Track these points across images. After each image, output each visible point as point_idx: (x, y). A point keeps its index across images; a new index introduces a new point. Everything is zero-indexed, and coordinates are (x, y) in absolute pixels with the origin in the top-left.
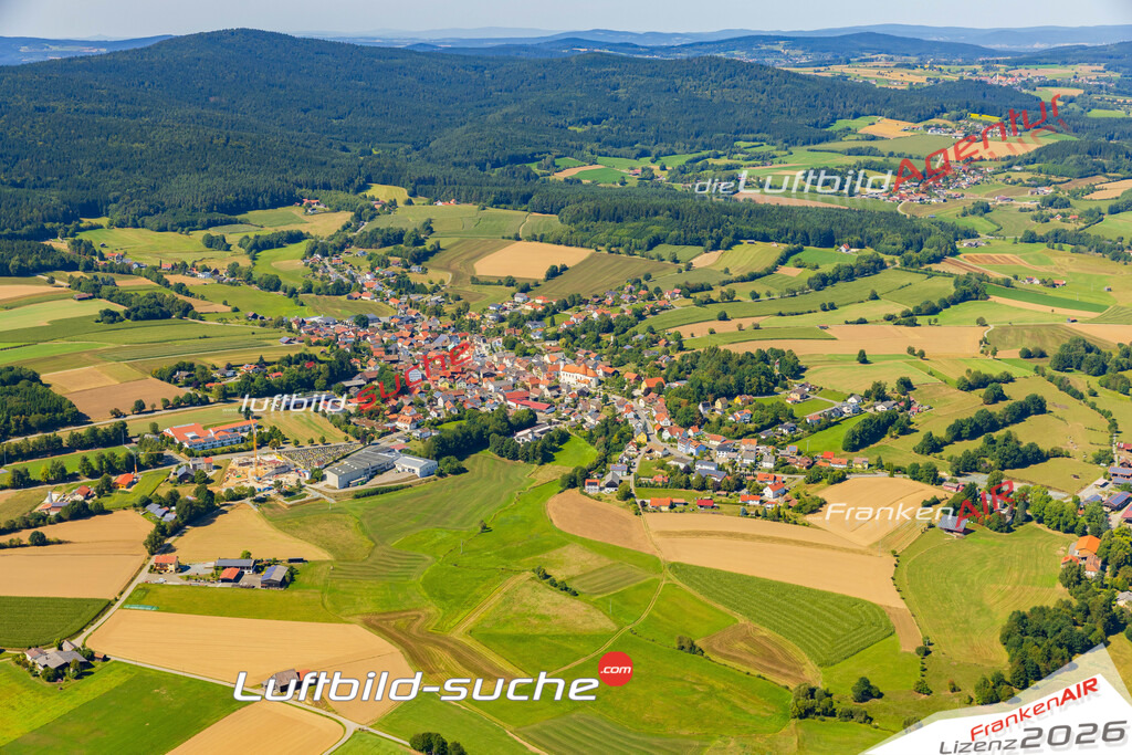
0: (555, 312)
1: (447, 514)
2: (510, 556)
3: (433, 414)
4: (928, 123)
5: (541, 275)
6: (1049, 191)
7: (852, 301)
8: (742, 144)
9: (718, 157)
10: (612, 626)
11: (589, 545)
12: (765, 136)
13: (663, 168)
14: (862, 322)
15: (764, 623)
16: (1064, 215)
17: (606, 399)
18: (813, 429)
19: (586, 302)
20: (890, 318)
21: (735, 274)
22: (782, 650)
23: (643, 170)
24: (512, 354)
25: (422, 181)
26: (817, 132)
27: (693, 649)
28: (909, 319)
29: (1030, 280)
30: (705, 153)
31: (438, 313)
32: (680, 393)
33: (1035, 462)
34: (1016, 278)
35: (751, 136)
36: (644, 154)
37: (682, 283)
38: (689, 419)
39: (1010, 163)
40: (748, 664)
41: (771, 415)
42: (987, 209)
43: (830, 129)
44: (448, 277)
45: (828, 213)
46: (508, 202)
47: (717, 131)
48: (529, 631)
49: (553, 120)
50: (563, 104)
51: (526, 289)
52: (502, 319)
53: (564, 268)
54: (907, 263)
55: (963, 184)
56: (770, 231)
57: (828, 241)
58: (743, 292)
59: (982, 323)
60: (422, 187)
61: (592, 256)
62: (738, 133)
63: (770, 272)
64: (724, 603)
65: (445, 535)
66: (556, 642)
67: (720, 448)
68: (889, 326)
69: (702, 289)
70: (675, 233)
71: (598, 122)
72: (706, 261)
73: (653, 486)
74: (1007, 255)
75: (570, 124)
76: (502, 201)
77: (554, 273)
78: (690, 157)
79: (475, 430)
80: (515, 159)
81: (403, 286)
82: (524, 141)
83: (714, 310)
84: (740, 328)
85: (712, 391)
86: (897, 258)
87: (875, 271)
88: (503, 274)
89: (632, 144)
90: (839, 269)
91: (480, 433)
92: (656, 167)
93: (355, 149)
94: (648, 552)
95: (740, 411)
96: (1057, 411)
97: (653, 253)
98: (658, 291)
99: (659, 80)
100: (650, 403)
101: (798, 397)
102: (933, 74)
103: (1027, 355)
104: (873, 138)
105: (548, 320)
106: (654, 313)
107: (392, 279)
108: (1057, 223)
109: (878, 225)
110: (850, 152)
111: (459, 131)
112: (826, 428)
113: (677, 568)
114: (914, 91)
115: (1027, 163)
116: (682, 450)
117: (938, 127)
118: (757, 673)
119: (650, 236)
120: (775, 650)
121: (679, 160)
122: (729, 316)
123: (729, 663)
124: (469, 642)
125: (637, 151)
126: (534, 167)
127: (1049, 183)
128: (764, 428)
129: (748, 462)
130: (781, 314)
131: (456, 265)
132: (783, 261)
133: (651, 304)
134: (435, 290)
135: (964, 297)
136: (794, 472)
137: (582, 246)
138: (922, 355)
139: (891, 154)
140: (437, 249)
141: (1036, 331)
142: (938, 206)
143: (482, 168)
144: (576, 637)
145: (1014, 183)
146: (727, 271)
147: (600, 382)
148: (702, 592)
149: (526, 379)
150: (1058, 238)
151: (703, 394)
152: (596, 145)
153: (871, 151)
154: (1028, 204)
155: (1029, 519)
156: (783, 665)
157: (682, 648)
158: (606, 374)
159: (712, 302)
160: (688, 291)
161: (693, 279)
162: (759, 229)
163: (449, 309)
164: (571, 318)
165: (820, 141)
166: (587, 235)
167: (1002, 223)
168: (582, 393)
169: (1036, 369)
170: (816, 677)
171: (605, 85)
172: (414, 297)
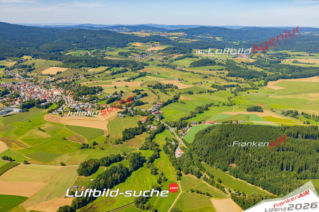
0: (56, 81)
1: (23, 119)
2: (34, 126)
3: (24, 101)
4: (146, 43)
5: (55, 73)
6: (165, 56)
7: (119, 77)
8: (108, 48)
9: (103, 50)
10: (51, 136)
11: (50, 123)
12: (113, 46)
13: (90, 52)
14: (119, 81)
15: (80, 134)
16: (166, 61)
17: (62, 96)
18: (101, 100)
19: (64, 78)
20: (125, 80)
21: (96, 72)
22: (82, 138)
23: (86, 53)
24: (45, 89)
25: (36, 55)
26: (124, 45)
27: (65, 139)
28: (129, 80)
29: (155, 73)
30: (100, 49)
31: (31, 81)
32: (76, 95)
33: (142, 105)
34: (153, 72)
35: (110, 46)
36: (87, 49)
37: (84, 74)
38: (76, 99)
39: (159, 51)
40: (75, 141)
41: (93, 98)
42: (153, 60)
43: (127, 45)
44: (35, 74)
45: (119, 61)
46: (53, 59)
47: (103, 45)
48: (33, 138)
49: (68, 42)
50: (71, 39)
51: (52, 76)
52: (45, 82)
53: (61, 72)
54: (132, 70)
55: (150, 55)
56: (106, 64)
57: (118, 66)
58: (96, 76)
59: (142, 81)
60: (35, 56)
61: (68, 69)
62: (107, 45)
63: (103, 72)
64: (73, 131)
65: (21, 123)
66: (39, 140)
67: (81, 104)
68: (125, 82)
69: (88, 75)
70: (85, 65)
71: (78, 43)
72: (91, 70)
73: (66, 112)
74: (154, 69)
75: (72, 43)
76: (52, 59)
77: (58, 73)
78: (97, 50)
79: (32, 103)
80: (58, 50)
81: (25, 76)
82: (60, 47)
83: (89, 79)
84: (94, 82)
85: (82, 94)
86: (130, 69)
87: (125, 72)
88: (47, 73)
89: (85, 47)
90: (117, 71)
91: (33, 104)
92: (89, 52)
93: (22, 48)
94: (62, 123)
95: (87, 97)
96: (150, 96)
97: (80, 69)
98: (79, 76)
99: (93, 34)
100: (71, 97)
101: (100, 95)
102: (151, 34)
103: (149, 86)
104: (135, 46)
105: (54, 82)
106: (77, 80)
107: (23, 75)
108: (165, 62)
109: (129, 63)
110: (129, 49)
111: (46, 44)
112: (104, 100)
113: (66, 126)
114: (146, 37)
115: (162, 51)
116: (74, 105)
117: (148, 44)
118: (76, 142)
119: (80, 65)
120: (81, 138)
121: (94, 51)
122: (92, 80)
123: (71, 141)
124: (21, 141)
125: (86, 49)
126: (62, 52)
127: (165, 55)
128: (91, 100)
129: (86, 107)
130: (103, 80)
131: (38, 72)
132: (107, 70)
133: (77, 78)
134: (32, 77)
135: (140, 76)
136: (95, 108)
137: (66, 68)
138: (128, 87)
139: (137, 50)
140: (34, 69)
141: (152, 82)
142: (144, 59)
143: (50, 52)
144: (43, 139)
145: (159, 55)
146: (94, 72)
147: (62, 93)
148: (70, 130)
149: (46, 94)
150: (164, 65)
151: (80, 95)
152: (77, 48)
153: (133, 49)
154: (161, 59)
155: (137, 114)
156: (81, 141)
157: (63, 139)
158: (63, 92)
159: (90, 78)
160: (85, 76)
161: (86, 74)
162: (104, 64)
163: (34, 81)
164: (60, 81)
165: (124, 47)
166: (67, 65)
167: (155, 63)
168: (57, 96)
169: (149, 89)
170: (87, 142)
171: (81, 35)
172: (27, 78)
